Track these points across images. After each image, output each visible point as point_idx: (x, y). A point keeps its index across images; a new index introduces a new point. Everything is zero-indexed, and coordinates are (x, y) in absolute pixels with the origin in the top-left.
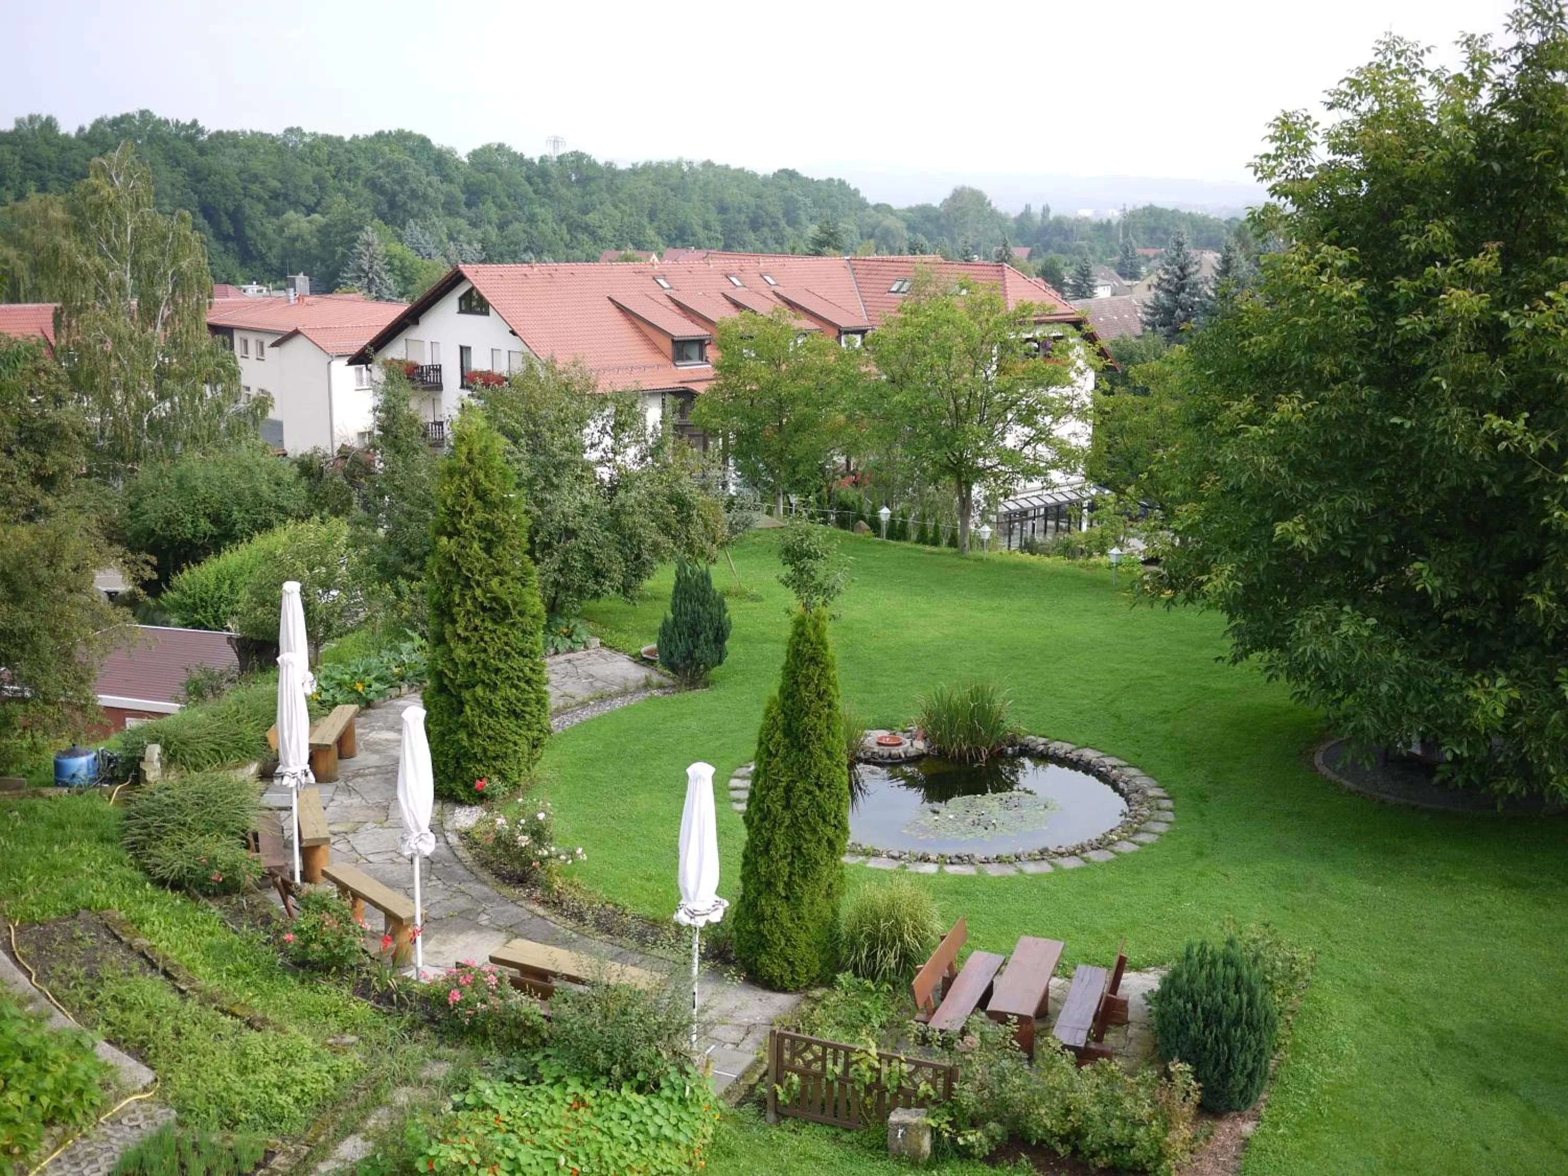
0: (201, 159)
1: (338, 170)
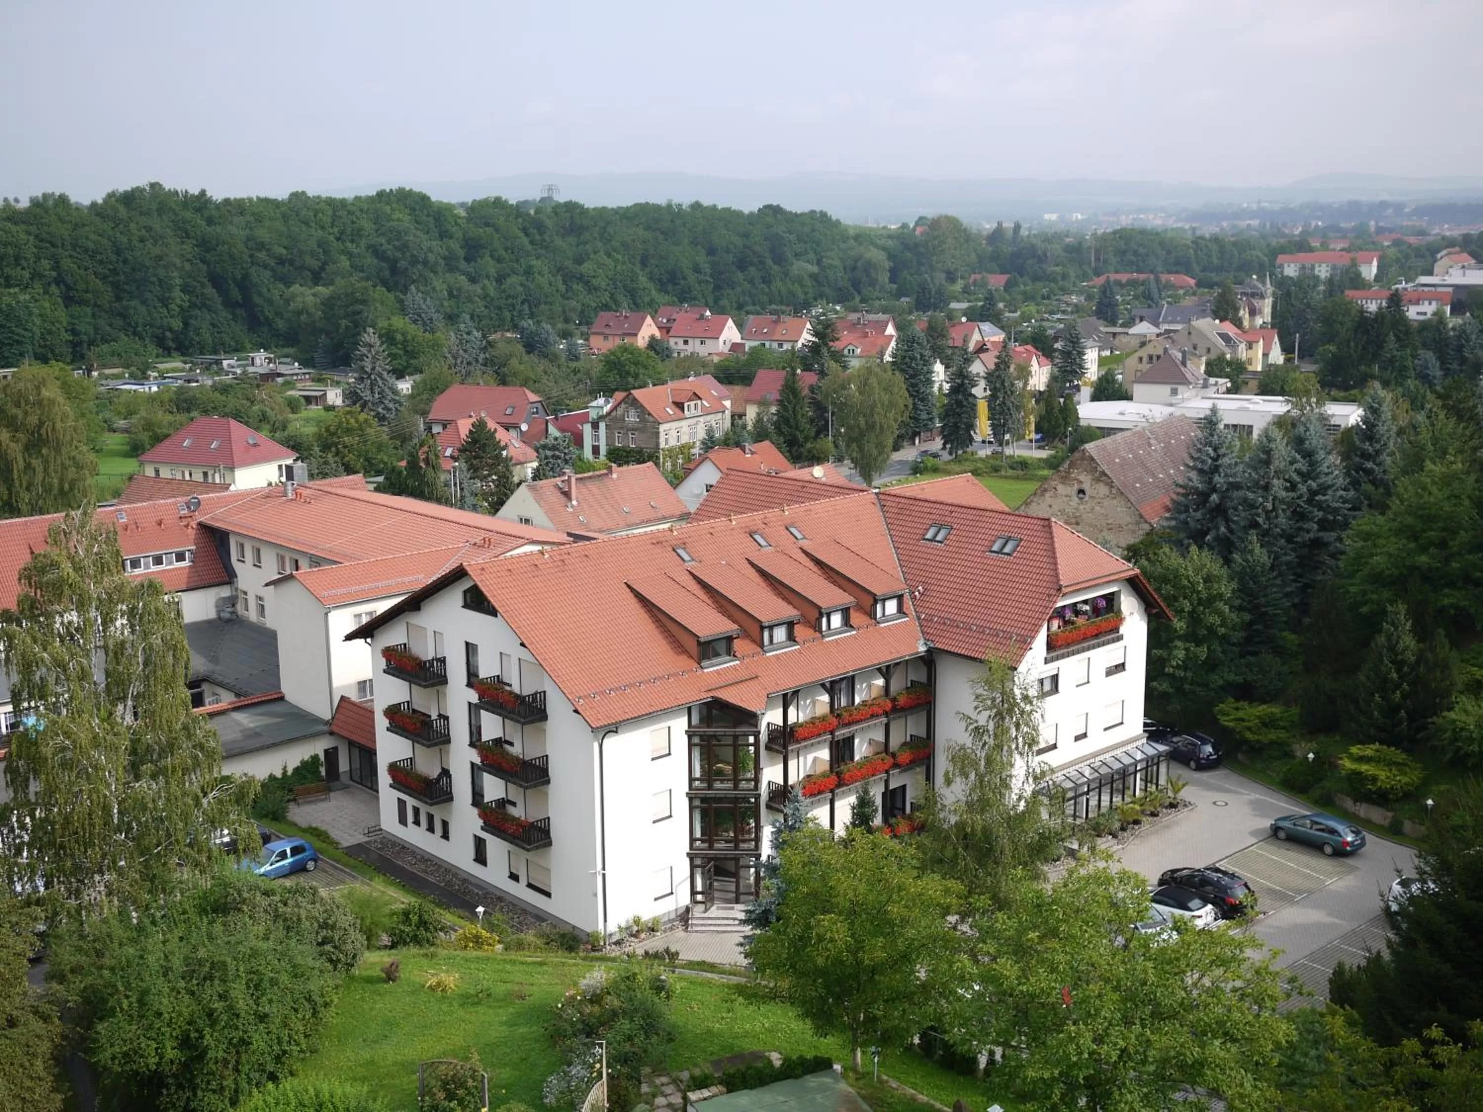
0: (209, 229)
1: (342, 233)
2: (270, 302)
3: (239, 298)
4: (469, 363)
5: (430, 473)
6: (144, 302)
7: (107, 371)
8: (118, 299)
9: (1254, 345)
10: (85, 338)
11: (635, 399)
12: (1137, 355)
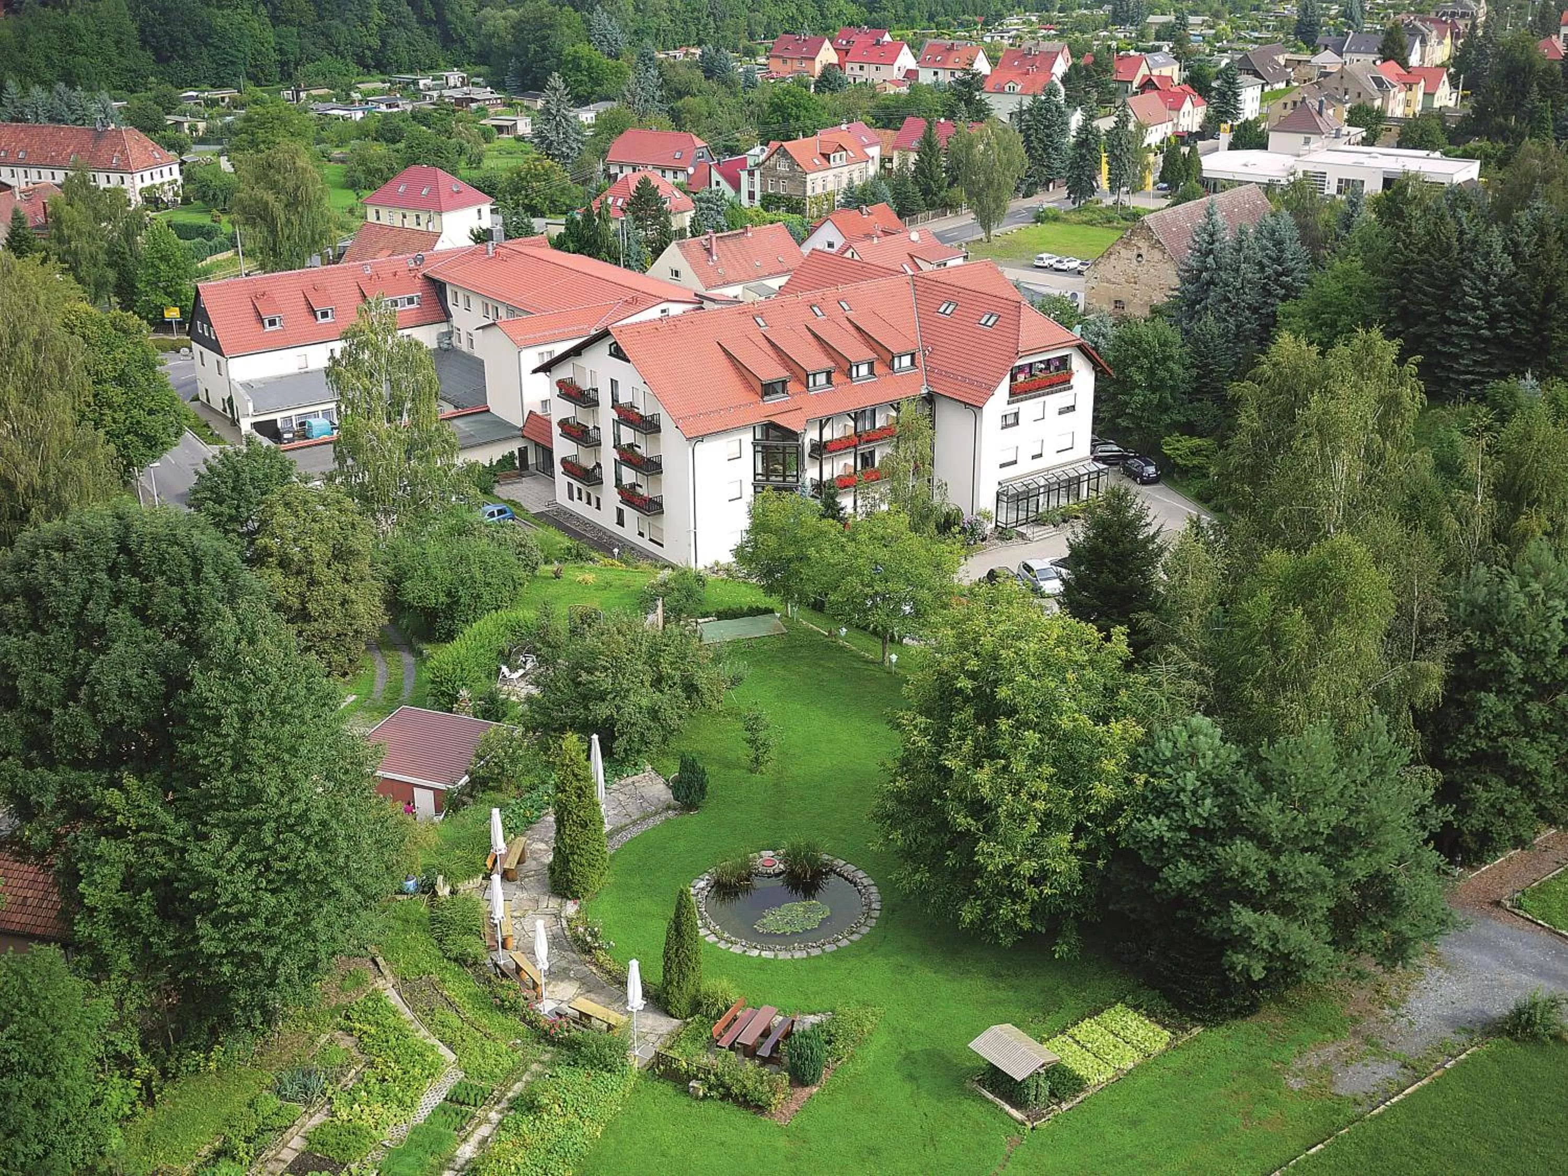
2: (462, 19)
3: (433, 15)
4: (646, 101)
5: (603, 226)
6: (344, 22)
7: (314, 92)
8: (321, 18)
9: (1414, 87)
10: (292, 57)
11: (785, 150)
12: (1282, 101)
